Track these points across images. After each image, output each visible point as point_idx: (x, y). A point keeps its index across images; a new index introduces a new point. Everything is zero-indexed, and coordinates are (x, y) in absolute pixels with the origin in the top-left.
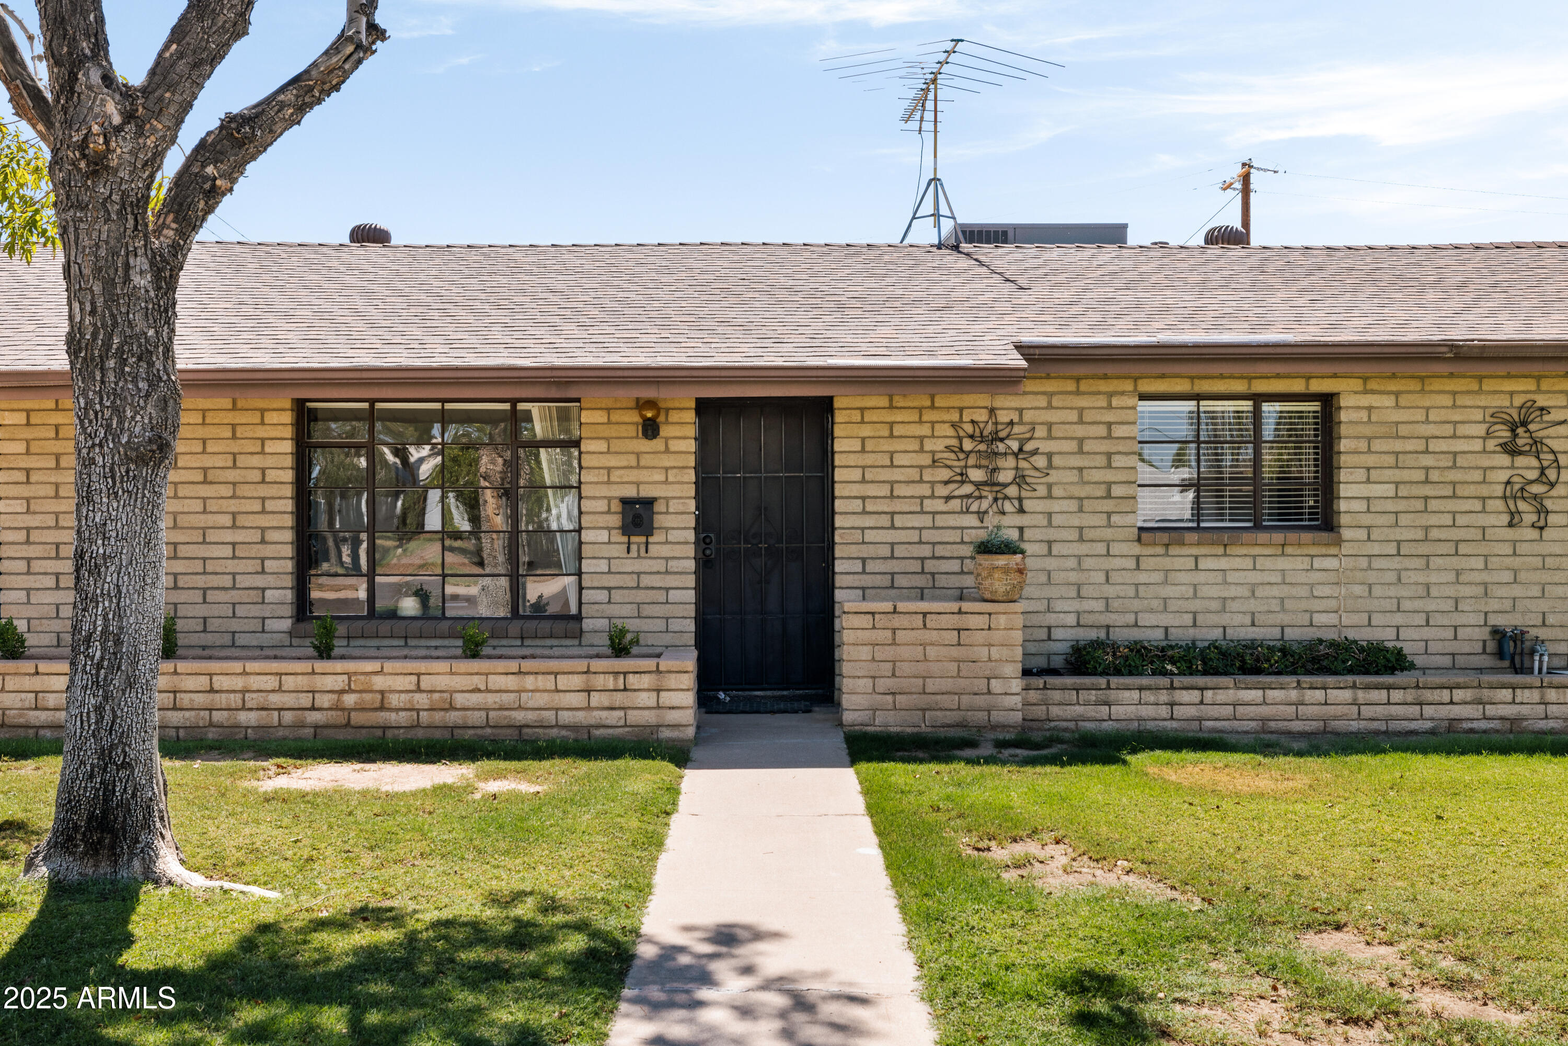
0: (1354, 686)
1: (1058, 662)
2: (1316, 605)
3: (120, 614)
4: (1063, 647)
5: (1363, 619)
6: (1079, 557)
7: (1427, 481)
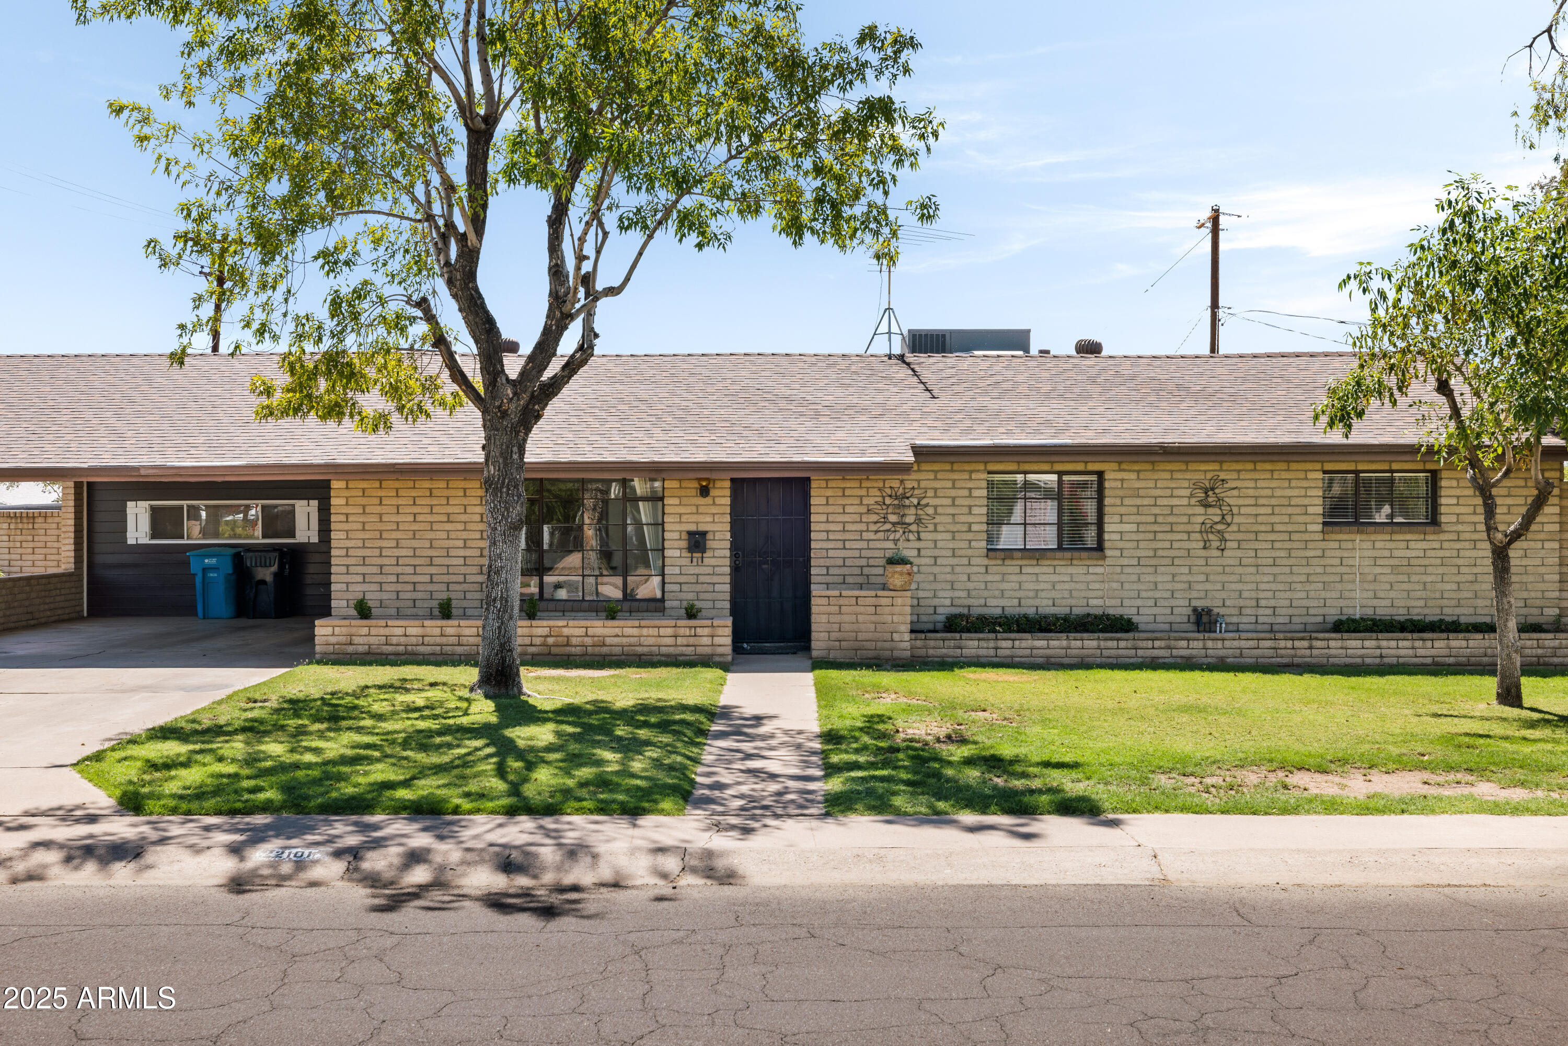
0: (1099, 639)
1: (940, 626)
2: (1091, 594)
3: (507, 590)
4: (942, 618)
5: (1118, 602)
6: (952, 566)
7: (1155, 522)
